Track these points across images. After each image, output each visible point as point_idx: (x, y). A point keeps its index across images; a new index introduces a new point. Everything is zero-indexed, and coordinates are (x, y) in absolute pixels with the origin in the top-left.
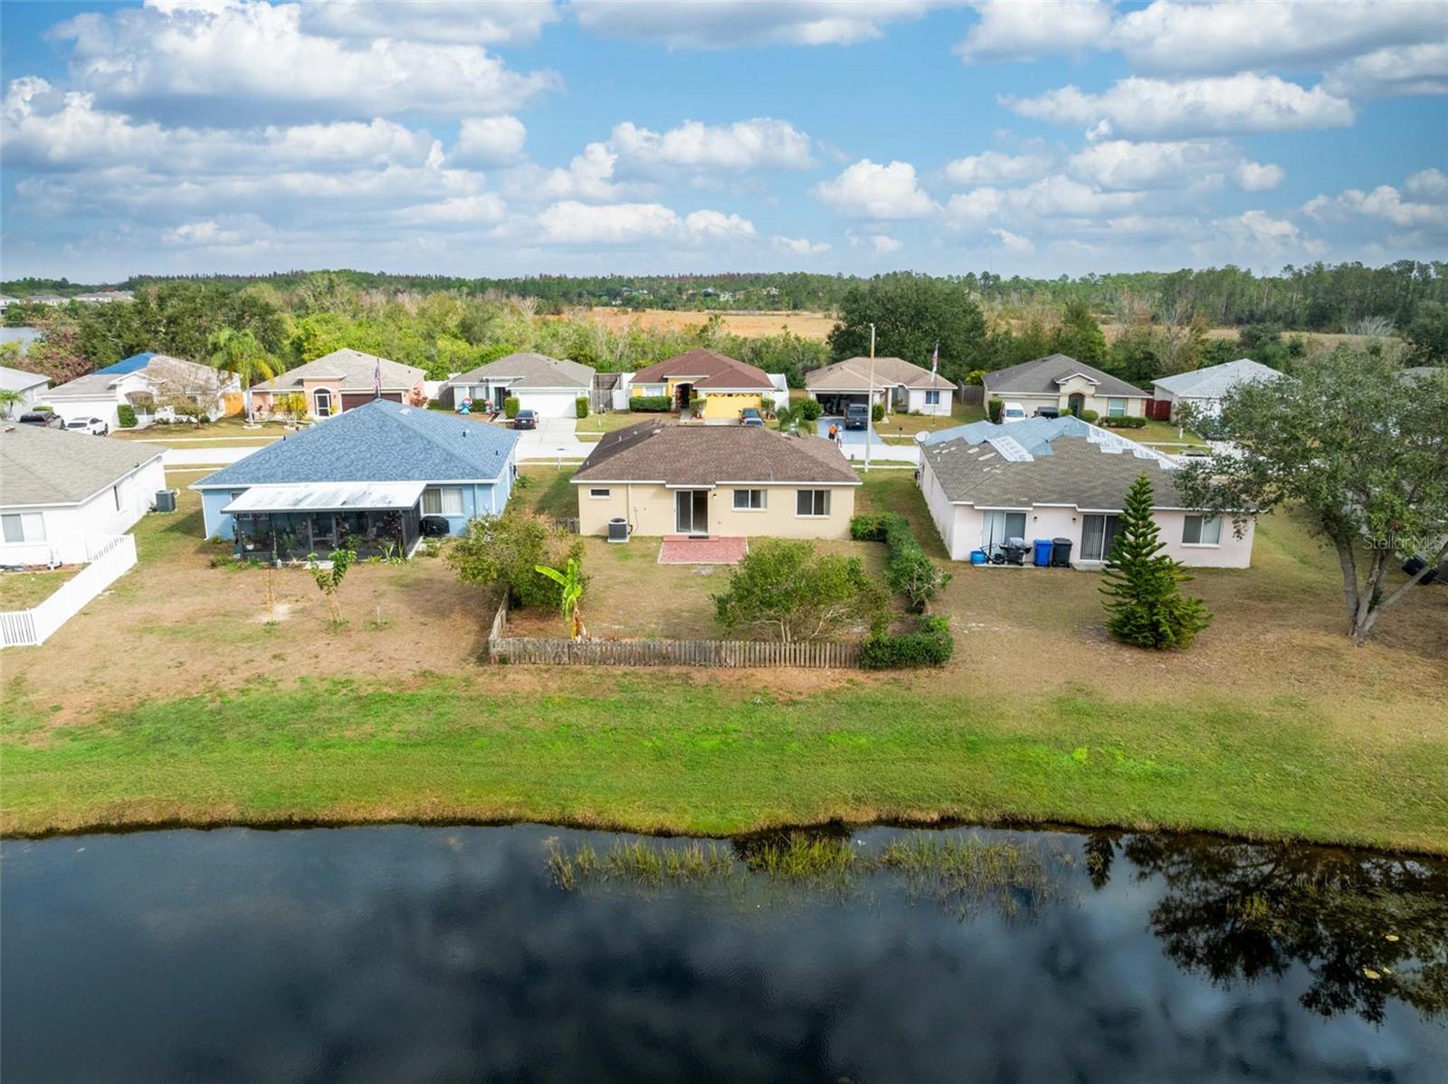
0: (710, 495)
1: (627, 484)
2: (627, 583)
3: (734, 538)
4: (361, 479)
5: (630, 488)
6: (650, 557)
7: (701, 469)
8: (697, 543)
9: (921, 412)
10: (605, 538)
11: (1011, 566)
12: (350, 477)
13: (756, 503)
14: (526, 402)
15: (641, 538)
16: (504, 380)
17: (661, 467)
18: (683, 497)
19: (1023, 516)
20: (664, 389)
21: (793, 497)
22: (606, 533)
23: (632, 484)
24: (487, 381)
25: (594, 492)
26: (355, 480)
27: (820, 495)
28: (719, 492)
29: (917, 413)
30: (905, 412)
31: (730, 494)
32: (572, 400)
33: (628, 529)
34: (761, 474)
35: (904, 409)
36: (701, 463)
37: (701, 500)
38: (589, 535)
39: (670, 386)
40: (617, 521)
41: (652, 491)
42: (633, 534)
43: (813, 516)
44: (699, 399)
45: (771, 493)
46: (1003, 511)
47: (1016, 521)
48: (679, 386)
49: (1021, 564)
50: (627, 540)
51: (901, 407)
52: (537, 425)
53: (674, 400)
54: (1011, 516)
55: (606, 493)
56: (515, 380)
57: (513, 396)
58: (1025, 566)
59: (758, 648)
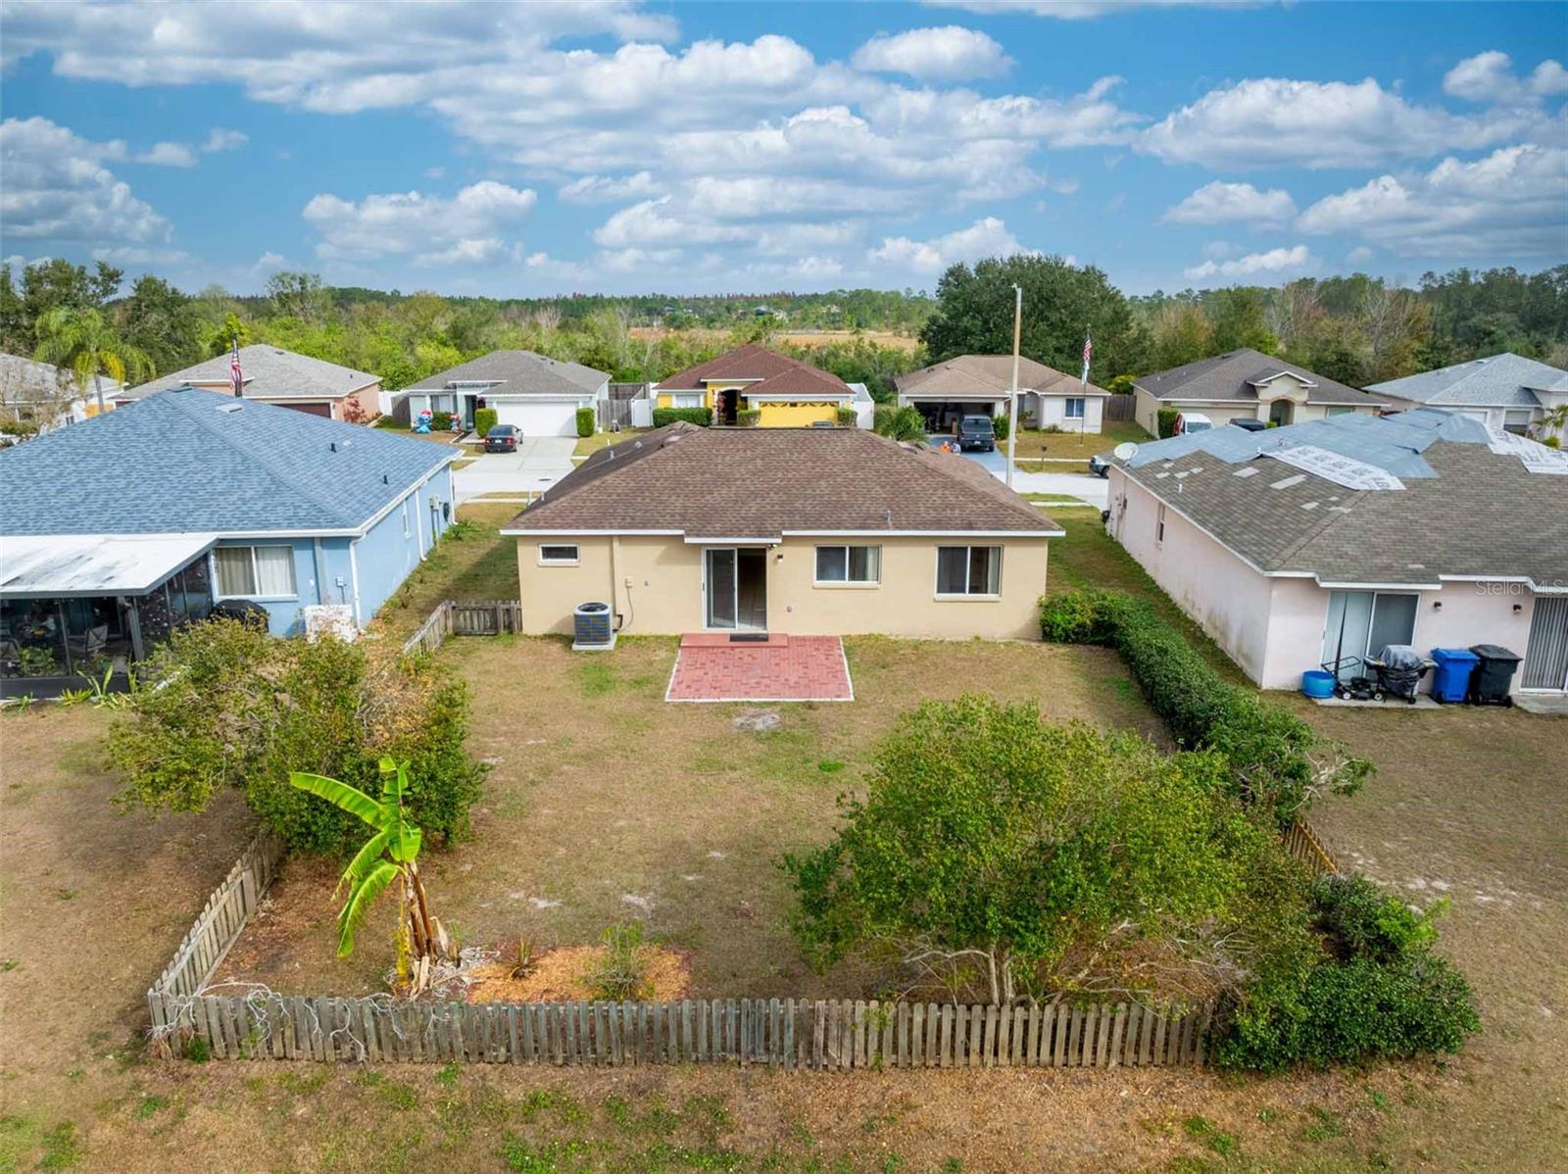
0: (770, 556)
1: (611, 537)
2: (592, 758)
3: (816, 639)
4: (90, 531)
5: (616, 544)
6: (649, 684)
7: (753, 508)
8: (745, 651)
9: (1060, 428)
10: (567, 641)
11: (1391, 704)
12: (71, 525)
13: (859, 572)
14: (506, 415)
15: (640, 641)
16: (477, 386)
17: (677, 503)
18: (718, 560)
19: (1411, 600)
20: (702, 398)
21: (929, 560)
22: (570, 631)
23: (620, 537)
24: (455, 387)
25: (549, 553)
26: (80, 532)
27: (981, 555)
28: (788, 551)
29: (1054, 430)
30: (1035, 429)
31: (810, 556)
32: (570, 412)
33: (613, 623)
34: (870, 517)
35: (1033, 425)
36: (754, 495)
37: (753, 565)
38: (540, 633)
39: (710, 394)
40: (591, 607)
41: (658, 550)
42: (625, 631)
43: (967, 596)
44: (750, 410)
45: (889, 553)
46: (1371, 592)
47: (1397, 611)
48: (723, 393)
49: (1412, 700)
50: (611, 645)
51: (1030, 422)
52: (518, 447)
53: (715, 413)
54: (1385, 599)
55: (572, 553)
56: (493, 385)
57: (488, 406)
58: (1418, 705)
59: (918, 1019)
